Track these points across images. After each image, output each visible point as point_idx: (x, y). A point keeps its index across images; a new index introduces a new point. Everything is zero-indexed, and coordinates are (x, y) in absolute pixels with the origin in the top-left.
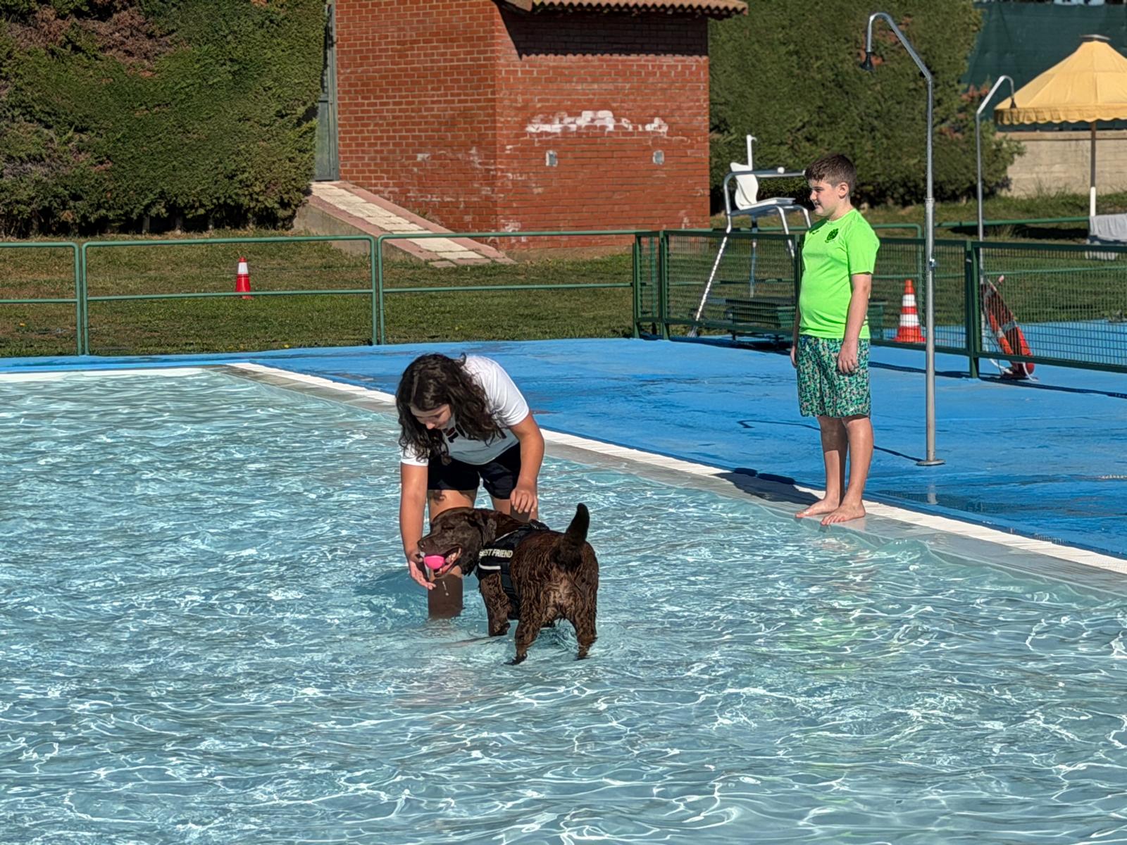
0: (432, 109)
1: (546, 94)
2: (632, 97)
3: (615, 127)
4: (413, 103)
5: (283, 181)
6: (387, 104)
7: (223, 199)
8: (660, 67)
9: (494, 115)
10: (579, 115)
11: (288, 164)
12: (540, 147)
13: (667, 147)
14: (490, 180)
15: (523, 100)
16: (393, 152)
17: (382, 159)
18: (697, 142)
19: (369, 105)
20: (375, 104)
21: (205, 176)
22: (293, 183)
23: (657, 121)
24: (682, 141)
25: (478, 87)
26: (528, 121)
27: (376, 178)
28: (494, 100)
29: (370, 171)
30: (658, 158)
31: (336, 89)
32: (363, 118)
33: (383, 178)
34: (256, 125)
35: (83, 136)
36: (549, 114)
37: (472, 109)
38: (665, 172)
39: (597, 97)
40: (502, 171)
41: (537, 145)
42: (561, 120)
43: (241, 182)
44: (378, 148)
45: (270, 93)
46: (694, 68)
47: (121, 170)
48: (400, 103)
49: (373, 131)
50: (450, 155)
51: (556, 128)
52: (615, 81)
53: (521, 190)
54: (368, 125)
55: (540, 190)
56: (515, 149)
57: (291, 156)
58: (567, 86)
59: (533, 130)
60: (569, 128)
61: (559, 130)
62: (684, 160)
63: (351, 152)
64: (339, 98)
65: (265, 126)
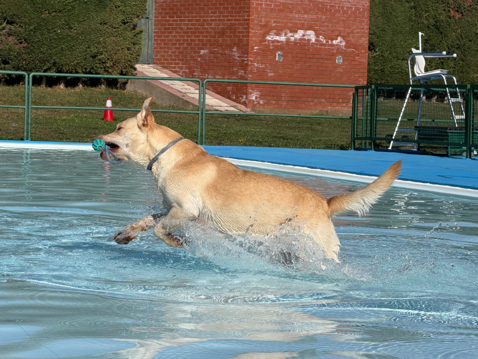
0: (211, 24)
1: (278, 18)
2: (326, 24)
3: (316, 40)
4: (199, 20)
5: (123, 61)
6: (184, 20)
7: (89, 69)
8: (343, 7)
9: (248, 28)
10: (296, 32)
11: (126, 51)
12: (273, 49)
13: (345, 54)
14: (244, 66)
15: (265, 21)
16: (186, 48)
17: (179, 52)
18: (362, 53)
19: (173, 21)
20: (177, 21)
21: (80, 55)
22: (129, 62)
23: (339, 39)
24: (353, 51)
25: (240, 12)
26: (267, 33)
27: (175, 64)
28: (249, 20)
29: (172, 60)
30: (339, 60)
31: (154, 11)
32: (168, 29)
33: (179, 64)
34: (110, 27)
35: (12, 27)
36: (279, 31)
37: (235, 24)
38: (343, 69)
39: (306, 22)
40: (251, 61)
41: (271, 48)
42: (286, 34)
43: (99, 60)
44: (177, 46)
45: (119, 9)
46: (361, 10)
47: (32, 48)
48: (192, 20)
49: (175, 36)
50: (220, 51)
51: (283, 38)
52: (317, 13)
53: (262, 73)
54: (172, 32)
55: (272, 74)
56: (259, 49)
57: (129, 46)
58: (290, 15)
59: (270, 39)
60: (290, 39)
61: (284, 40)
62: (353, 63)
63: (161, 48)
64: (155, 17)
65: (115, 28)
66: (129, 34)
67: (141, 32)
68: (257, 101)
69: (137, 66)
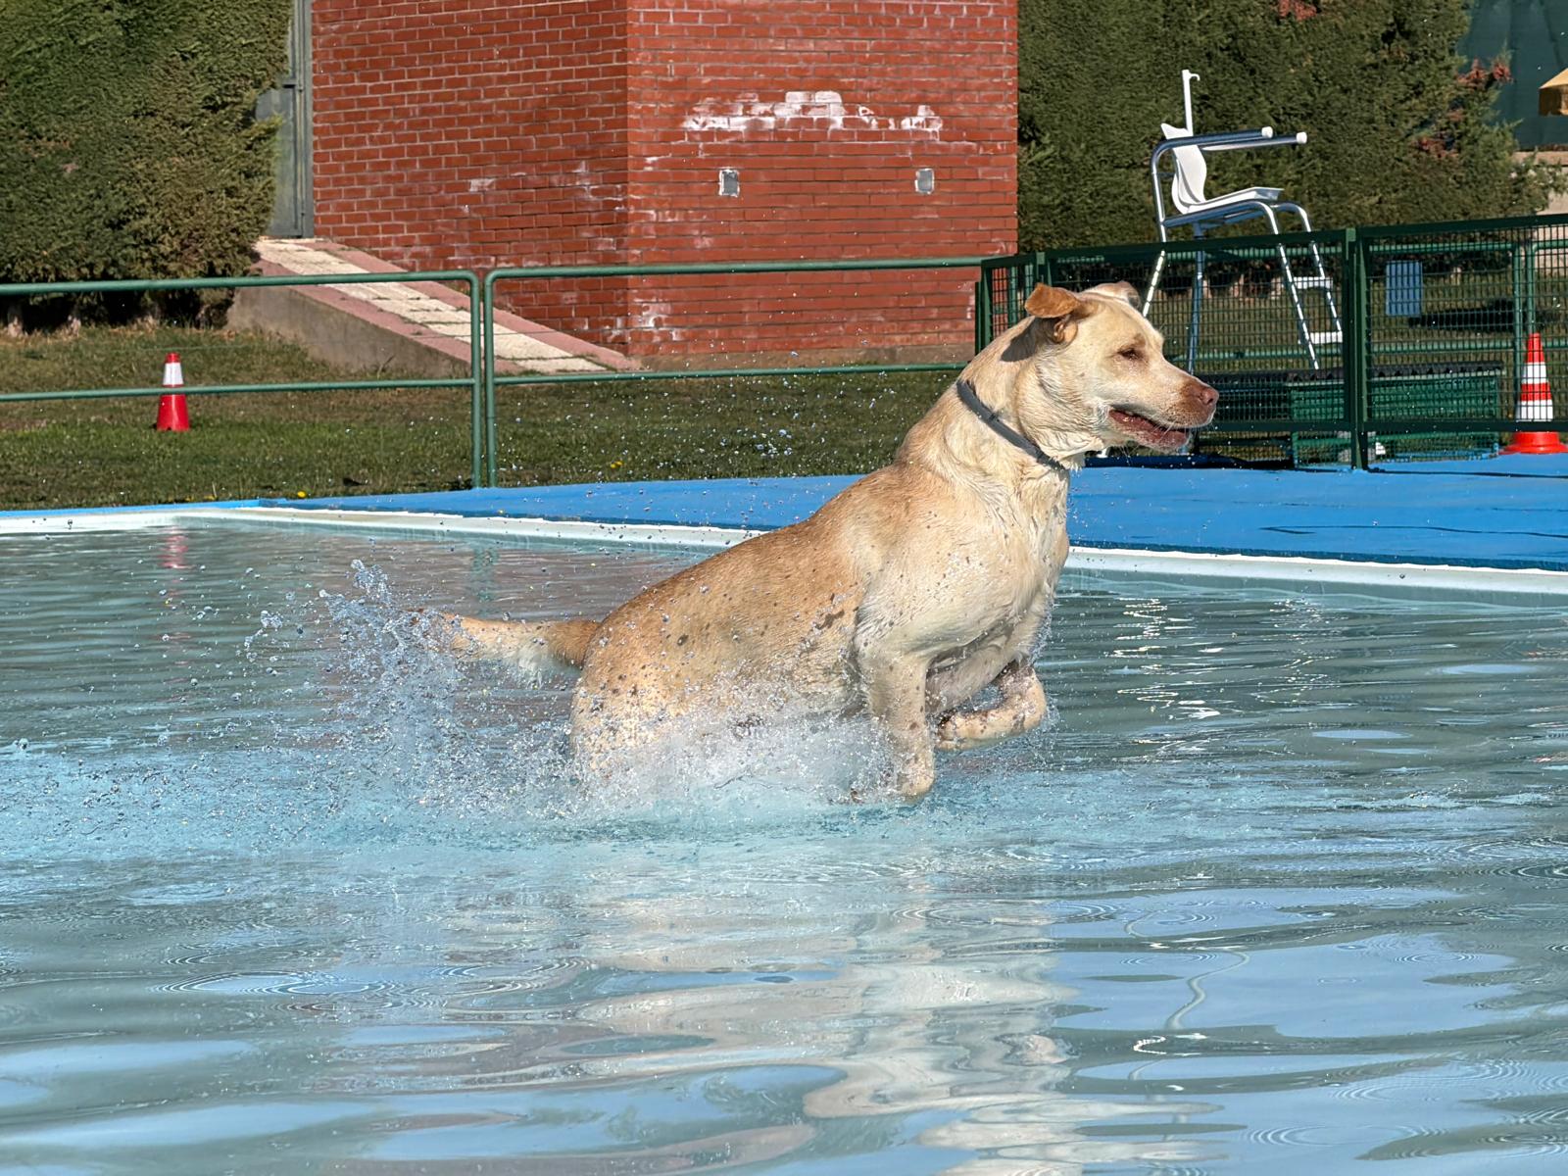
0: (501, 92)
1: (720, 59)
2: (877, 66)
3: (845, 120)
4: (462, 82)
5: (215, 232)
6: (412, 86)
7: (101, 268)
9: (624, 97)
10: (782, 98)
11: (224, 201)
12: (708, 160)
14: (614, 222)
15: (677, 69)
16: (422, 176)
17: (399, 192)
18: (997, 153)
19: (373, 90)
20: (387, 88)
21: (69, 222)
22: (233, 236)
23: (923, 112)
24: (968, 149)
25: (594, 47)
26: (687, 108)
27: (386, 229)
28: (623, 70)
29: (376, 217)
30: (924, 182)
31: (310, 63)
32: (361, 116)
34: (166, 124)
36: (724, 100)
37: (580, 87)
38: (938, 209)
39: (813, 65)
40: (637, 203)
41: (702, 156)
42: (747, 108)
43: (136, 234)
44: (392, 171)
45: (193, 64)
46: (991, 12)
48: (438, 84)
49: (382, 140)
51: (738, 123)
52: (845, 35)
53: (673, 241)
54: (372, 128)
55: (707, 242)
56: (662, 164)
57: (230, 184)
58: (759, 45)
59: (696, 127)
60: (761, 123)
61: (742, 128)
62: (972, 187)
63: (337, 182)
64: (315, 81)
65: (183, 127)
66: (232, 143)
67: (271, 132)
68: (661, 334)
69: (263, 246)
